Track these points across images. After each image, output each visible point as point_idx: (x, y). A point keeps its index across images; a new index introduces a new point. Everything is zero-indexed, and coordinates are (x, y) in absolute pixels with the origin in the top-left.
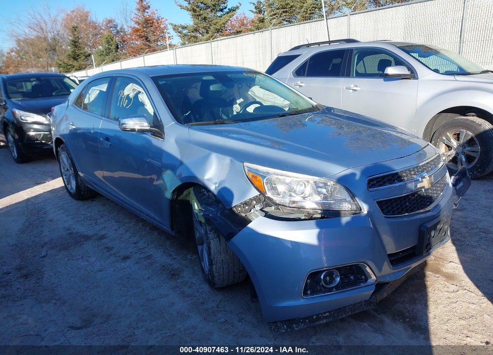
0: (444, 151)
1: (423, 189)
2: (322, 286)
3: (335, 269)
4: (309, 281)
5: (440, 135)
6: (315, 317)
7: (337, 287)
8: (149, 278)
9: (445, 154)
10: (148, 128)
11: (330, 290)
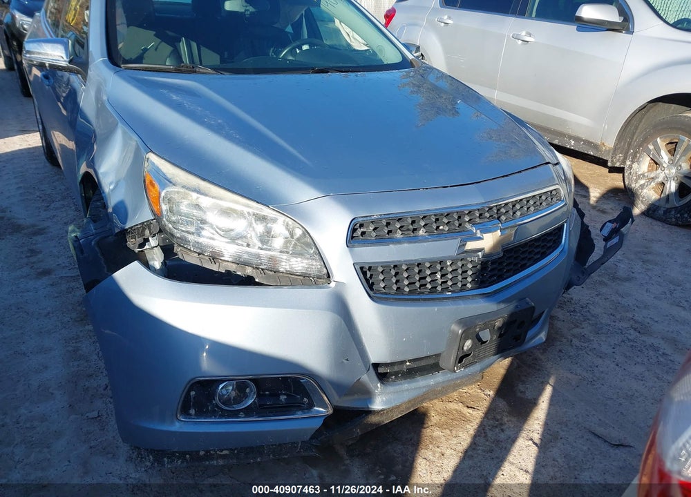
0: (646, 170)
1: (480, 253)
2: (217, 406)
3: (250, 380)
4: (193, 393)
5: (646, 140)
6: (202, 453)
7: (248, 411)
8: (48, 314)
9: (646, 174)
10: (64, 64)
11: (235, 414)
